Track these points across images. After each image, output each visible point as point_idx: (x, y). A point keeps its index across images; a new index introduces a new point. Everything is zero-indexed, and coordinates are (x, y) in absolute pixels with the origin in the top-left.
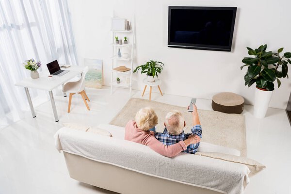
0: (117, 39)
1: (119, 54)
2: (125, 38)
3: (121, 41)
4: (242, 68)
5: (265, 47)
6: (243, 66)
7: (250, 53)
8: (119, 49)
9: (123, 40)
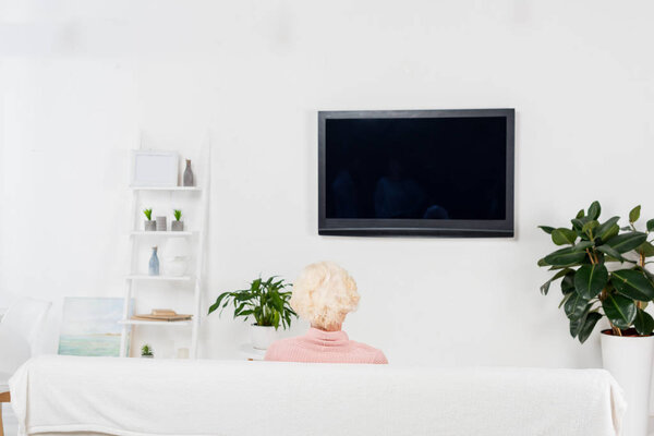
0: (149, 214)
1: (155, 264)
2: (178, 215)
3: (164, 220)
4: (546, 288)
5: (596, 209)
6: (549, 283)
7: (557, 241)
8: (155, 249)
9: (171, 218)
